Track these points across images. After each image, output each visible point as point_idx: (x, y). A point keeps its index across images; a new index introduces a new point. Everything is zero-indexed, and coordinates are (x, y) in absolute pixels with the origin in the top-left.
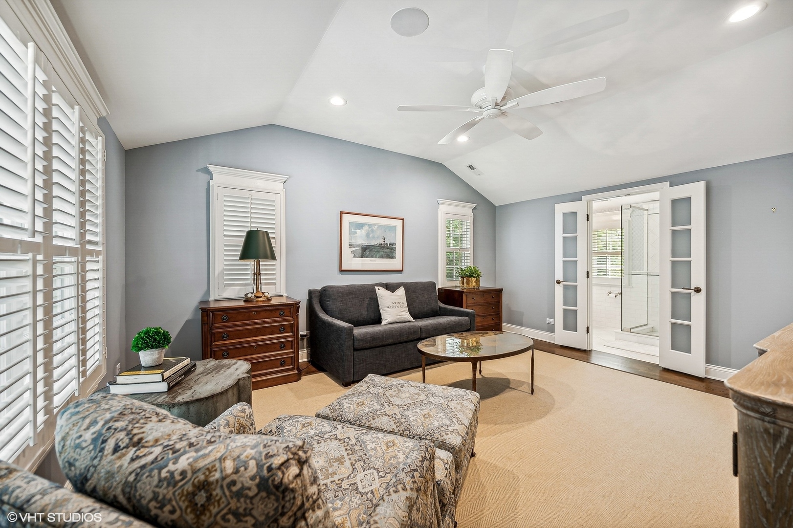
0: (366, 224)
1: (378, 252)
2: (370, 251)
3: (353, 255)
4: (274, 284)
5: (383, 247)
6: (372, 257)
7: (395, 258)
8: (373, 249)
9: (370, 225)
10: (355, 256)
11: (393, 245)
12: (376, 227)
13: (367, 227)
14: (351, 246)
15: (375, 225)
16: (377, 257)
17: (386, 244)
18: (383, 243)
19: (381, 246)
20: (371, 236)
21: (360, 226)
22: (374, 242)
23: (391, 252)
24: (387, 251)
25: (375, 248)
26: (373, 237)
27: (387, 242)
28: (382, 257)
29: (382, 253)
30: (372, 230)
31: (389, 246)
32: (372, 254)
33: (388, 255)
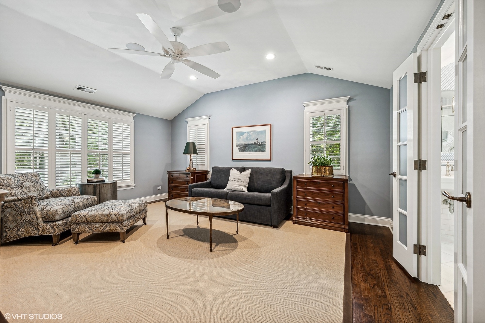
0: (246, 132)
1: (254, 148)
2: (249, 148)
3: (239, 151)
4: (204, 165)
5: (257, 145)
6: (250, 151)
7: (265, 151)
8: (250, 146)
9: (248, 132)
10: (240, 151)
11: (263, 143)
12: (252, 133)
13: (246, 134)
14: (237, 145)
15: (251, 132)
16: (253, 151)
17: (259, 143)
18: (257, 142)
19: (255, 144)
20: (249, 139)
21: (242, 134)
22: (250, 142)
23: (262, 148)
24: (259, 147)
25: (252, 146)
26: (250, 139)
27: (260, 141)
28: (256, 151)
29: (256, 149)
30: (249, 135)
31: (261, 144)
32: (250, 149)
33: (260, 150)
